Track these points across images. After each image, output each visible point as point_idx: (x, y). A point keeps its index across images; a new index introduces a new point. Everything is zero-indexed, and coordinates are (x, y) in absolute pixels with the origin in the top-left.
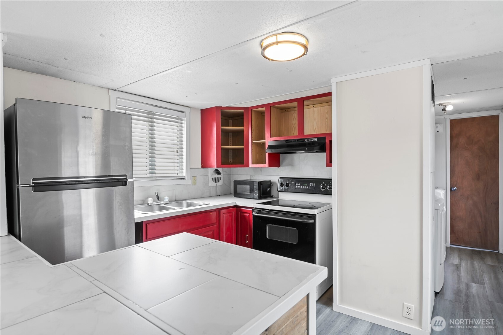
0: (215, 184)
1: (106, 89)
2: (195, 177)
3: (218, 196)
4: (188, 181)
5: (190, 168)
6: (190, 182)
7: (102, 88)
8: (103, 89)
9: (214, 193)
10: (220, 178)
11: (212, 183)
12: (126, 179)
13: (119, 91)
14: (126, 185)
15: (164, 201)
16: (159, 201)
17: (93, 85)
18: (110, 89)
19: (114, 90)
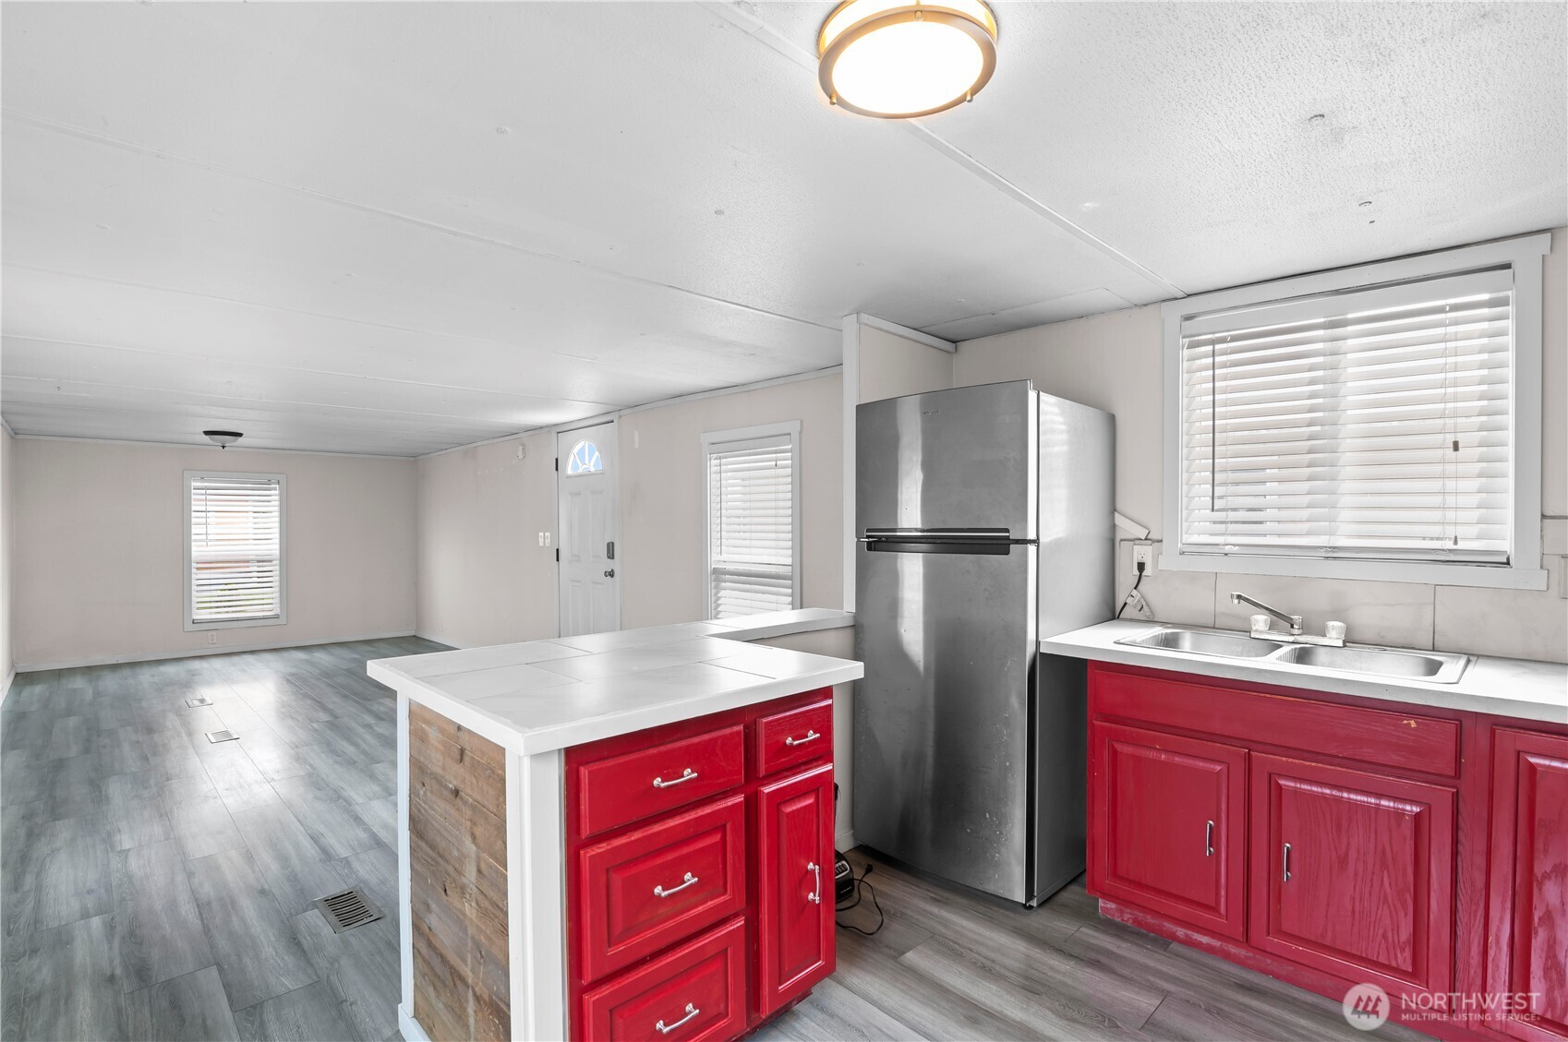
1: (1154, 305)
5: (1543, 517)
6: (1538, 581)
7: (1146, 305)
8: (1149, 306)
12: (1007, 538)
13: (1189, 295)
14: (1007, 552)
15: (1324, 636)
16: (1296, 632)
17: (1121, 309)
18: (1164, 301)
19: (1176, 299)
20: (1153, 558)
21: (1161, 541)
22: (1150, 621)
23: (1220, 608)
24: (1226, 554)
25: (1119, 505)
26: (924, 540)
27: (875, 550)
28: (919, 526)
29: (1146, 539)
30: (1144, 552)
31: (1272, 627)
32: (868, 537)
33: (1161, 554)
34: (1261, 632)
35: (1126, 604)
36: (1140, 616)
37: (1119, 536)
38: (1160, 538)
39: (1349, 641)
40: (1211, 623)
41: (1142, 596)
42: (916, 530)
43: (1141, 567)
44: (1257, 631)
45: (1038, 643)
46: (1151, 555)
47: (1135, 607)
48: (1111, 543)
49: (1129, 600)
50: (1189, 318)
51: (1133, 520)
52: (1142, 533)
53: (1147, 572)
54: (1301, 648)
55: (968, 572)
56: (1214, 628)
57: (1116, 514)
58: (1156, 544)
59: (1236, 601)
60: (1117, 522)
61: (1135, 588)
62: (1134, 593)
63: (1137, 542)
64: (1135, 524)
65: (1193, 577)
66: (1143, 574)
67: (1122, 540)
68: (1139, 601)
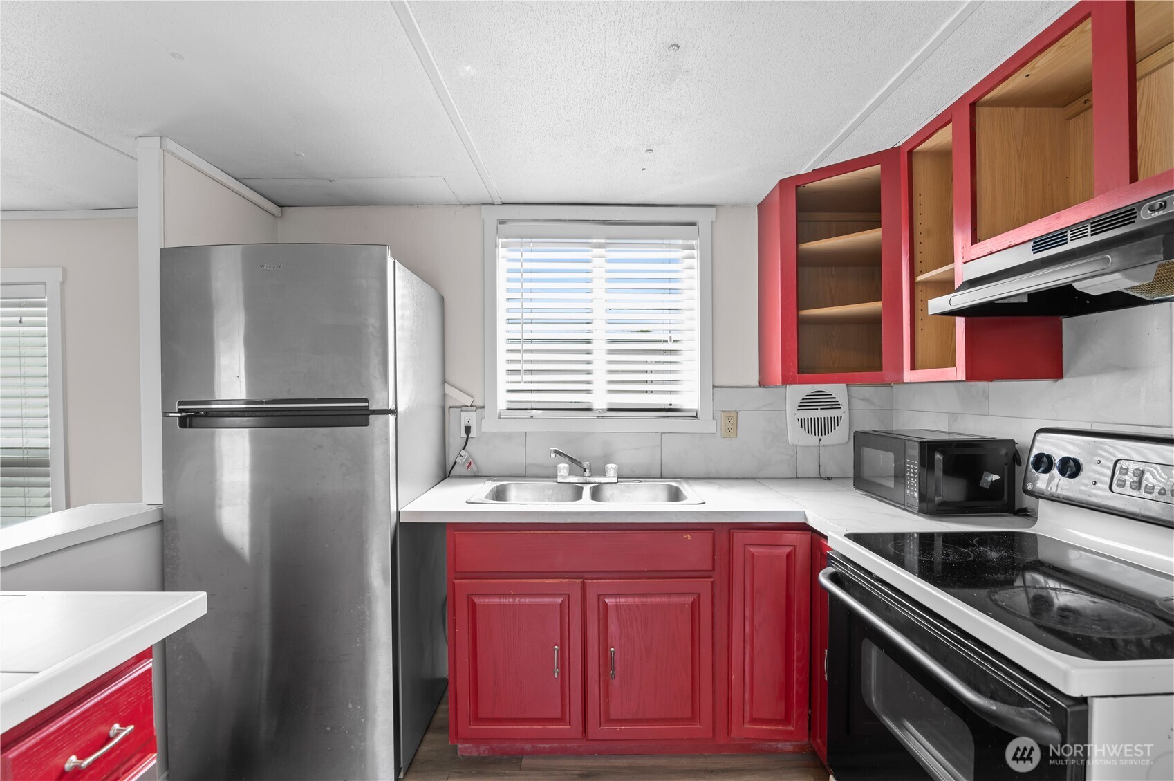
0: (813, 440)
1: (476, 206)
2: (732, 414)
3: (823, 479)
4: (707, 425)
5: (714, 387)
6: (711, 427)
7: (468, 205)
8: (471, 207)
9: (810, 468)
10: (835, 422)
11: (797, 436)
12: (367, 408)
13: (503, 204)
14: (367, 424)
15: (605, 475)
16: (587, 474)
17: (448, 204)
18: (483, 204)
19: (494, 204)
20: (477, 421)
21: (483, 407)
22: (477, 476)
23: (529, 461)
24: (532, 417)
25: (449, 377)
26: (251, 414)
27: (191, 427)
28: (244, 397)
29: (471, 406)
30: (469, 417)
31: (571, 473)
32: (180, 411)
33: (484, 418)
34: (565, 477)
35: (455, 463)
36: (468, 472)
37: (449, 403)
38: (482, 405)
39: (620, 477)
40: (522, 472)
41: (470, 455)
42: (239, 401)
43: (468, 430)
44: (561, 476)
45: (398, 513)
46: (475, 418)
47: (463, 465)
48: (444, 411)
49: (458, 460)
50: (502, 222)
51: (461, 391)
52: (468, 401)
53: (473, 434)
54: (594, 487)
55: (321, 447)
56: (525, 477)
57: (446, 384)
58: (479, 410)
59: (553, 455)
60: (447, 392)
61: (464, 449)
62: (463, 453)
63: (464, 408)
64: (461, 393)
65: (508, 436)
66: (470, 436)
67: (450, 407)
68: (467, 460)
